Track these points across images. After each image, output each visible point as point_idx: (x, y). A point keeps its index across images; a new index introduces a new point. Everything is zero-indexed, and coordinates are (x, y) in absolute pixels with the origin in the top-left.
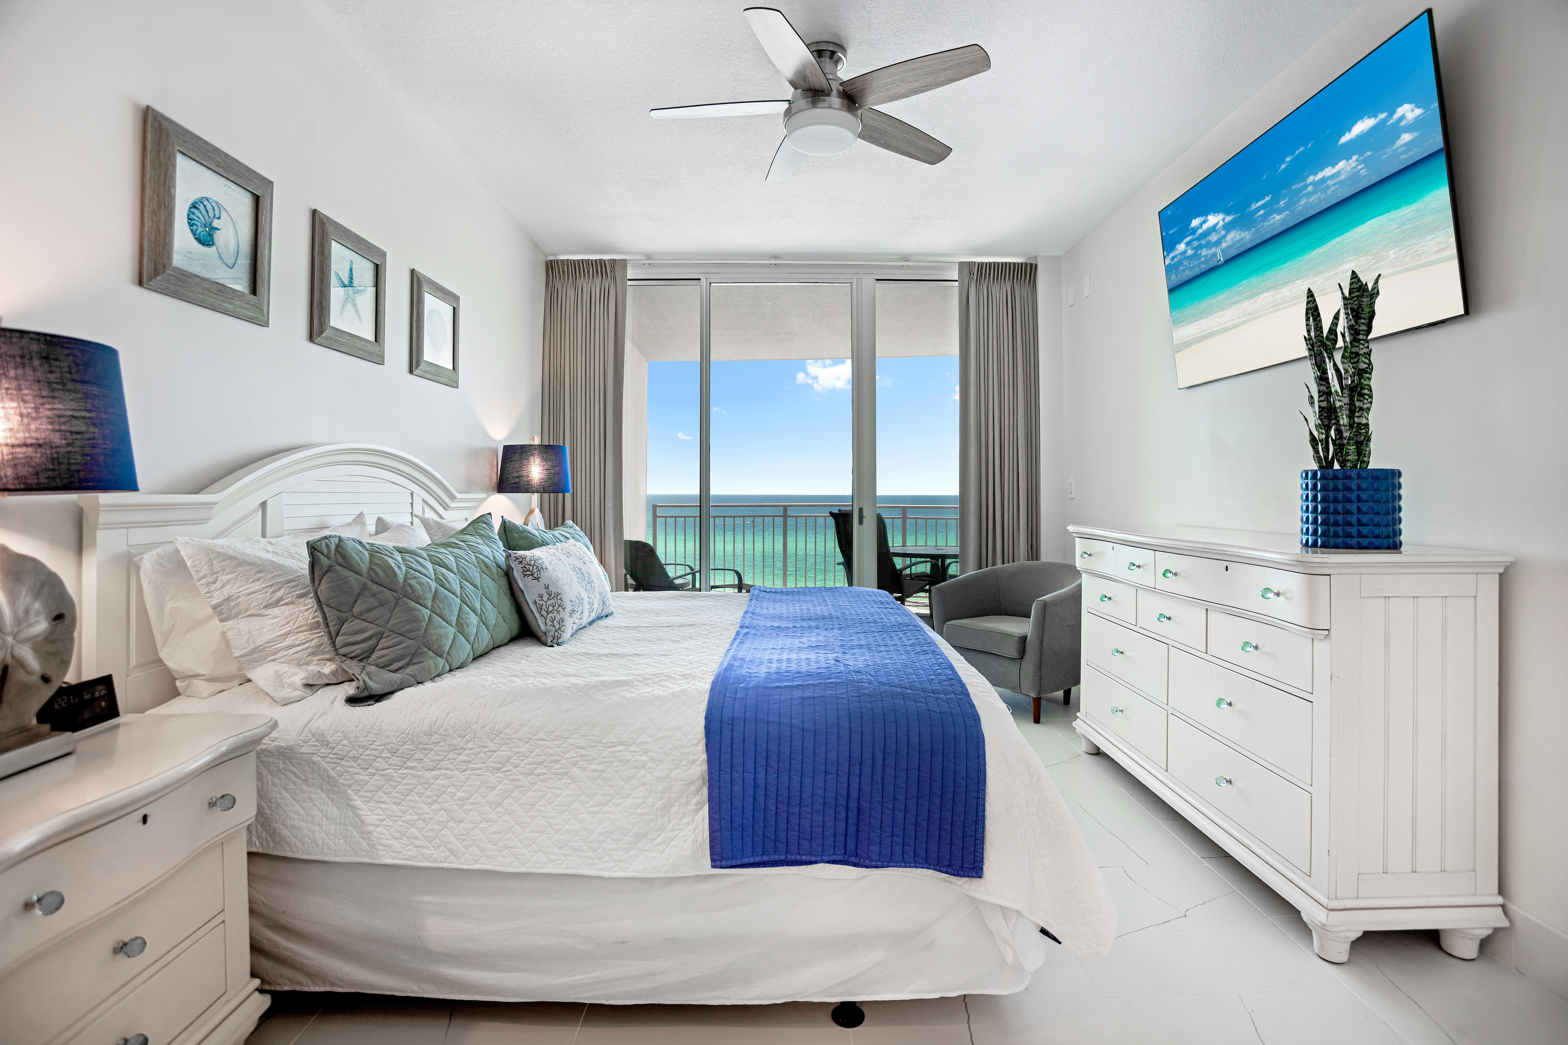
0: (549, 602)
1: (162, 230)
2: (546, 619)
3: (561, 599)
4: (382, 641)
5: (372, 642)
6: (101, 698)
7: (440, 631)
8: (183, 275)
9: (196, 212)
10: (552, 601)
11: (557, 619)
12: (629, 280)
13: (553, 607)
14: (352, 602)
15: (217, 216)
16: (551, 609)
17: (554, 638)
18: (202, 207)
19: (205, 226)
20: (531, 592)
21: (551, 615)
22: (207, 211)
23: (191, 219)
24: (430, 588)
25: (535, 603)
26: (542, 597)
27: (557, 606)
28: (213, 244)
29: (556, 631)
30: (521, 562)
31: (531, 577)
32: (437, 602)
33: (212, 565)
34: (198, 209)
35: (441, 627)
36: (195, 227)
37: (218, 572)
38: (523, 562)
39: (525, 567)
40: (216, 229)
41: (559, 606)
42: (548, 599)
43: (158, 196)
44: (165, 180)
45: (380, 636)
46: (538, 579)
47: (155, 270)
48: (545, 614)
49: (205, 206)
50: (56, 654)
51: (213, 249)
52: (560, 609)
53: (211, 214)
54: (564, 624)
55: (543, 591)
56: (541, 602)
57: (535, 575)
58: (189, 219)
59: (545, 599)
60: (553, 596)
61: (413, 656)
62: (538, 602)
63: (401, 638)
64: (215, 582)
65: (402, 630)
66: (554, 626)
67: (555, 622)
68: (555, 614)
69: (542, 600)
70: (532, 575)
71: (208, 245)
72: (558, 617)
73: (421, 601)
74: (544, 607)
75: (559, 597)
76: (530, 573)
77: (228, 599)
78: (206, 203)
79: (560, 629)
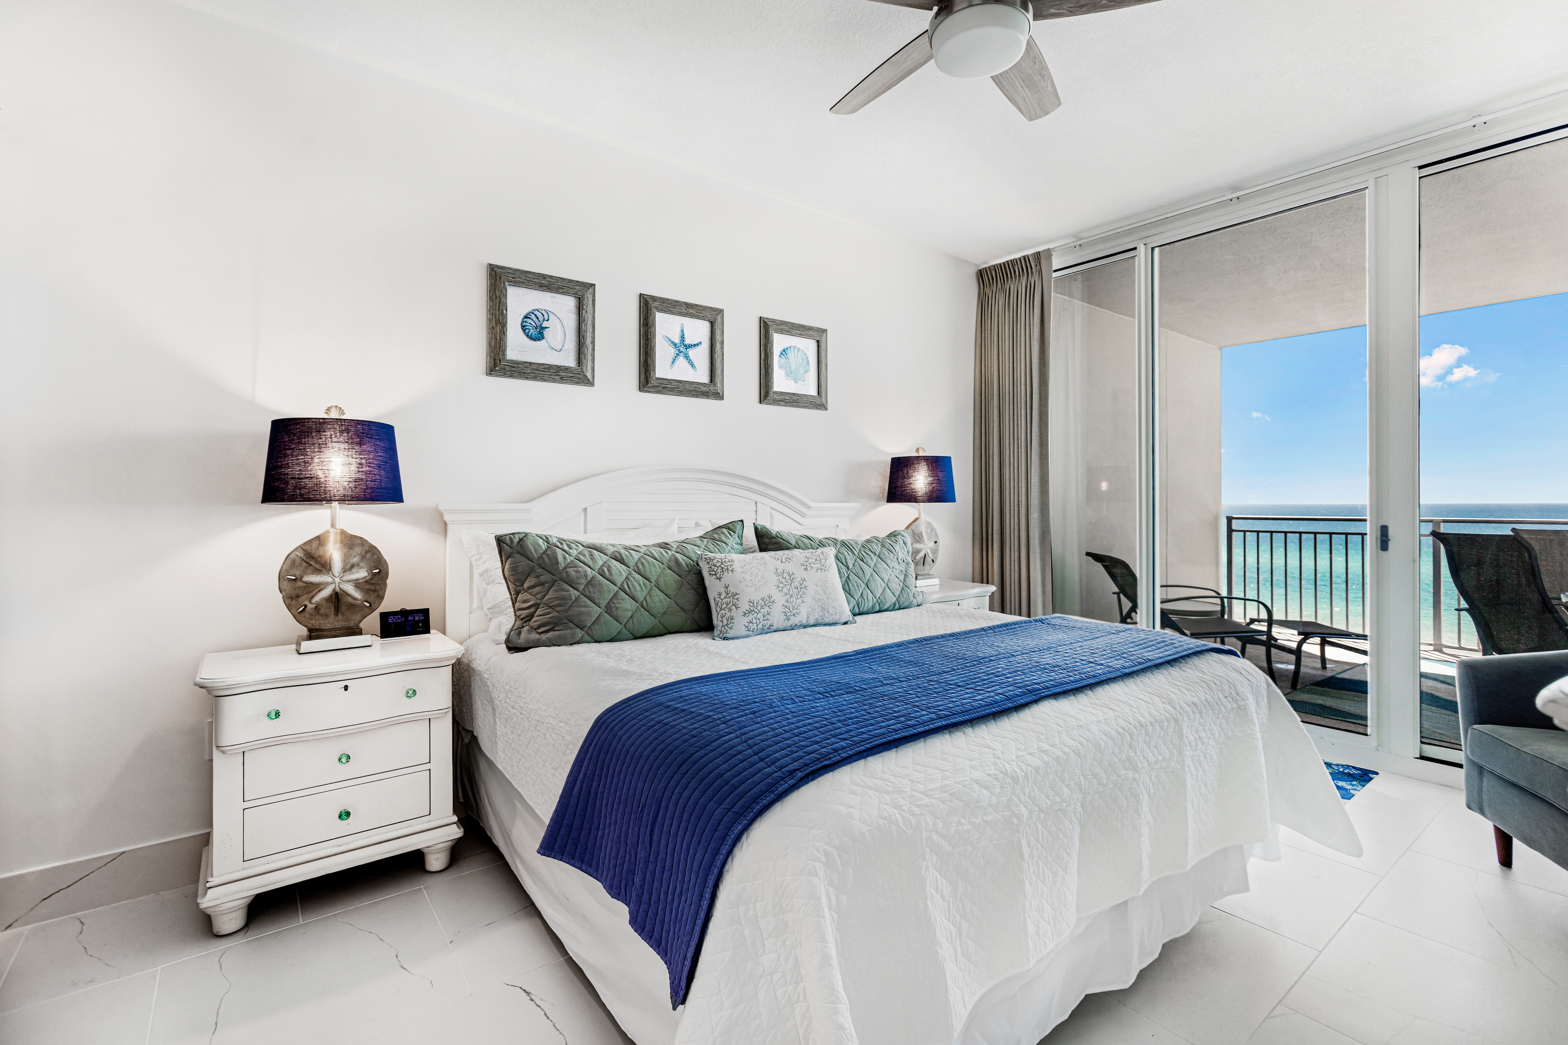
0: (725, 600)
1: (498, 338)
2: (718, 614)
3: (737, 599)
4: (538, 610)
5: (532, 610)
6: (419, 621)
7: (584, 609)
8: (515, 363)
9: (529, 321)
10: (728, 599)
11: (727, 616)
12: (1055, 271)
13: (727, 605)
14: (524, 579)
15: (546, 319)
16: (724, 606)
17: (721, 633)
18: (533, 317)
19: (536, 328)
20: (714, 588)
21: (723, 612)
22: (538, 318)
23: (524, 326)
24: (586, 576)
25: (715, 599)
26: (720, 595)
27: (731, 604)
28: (543, 338)
29: (723, 626)
30: (708, 563)
31: (714, 577)
32: (590, 586)
33: (479, 548)
34: (529, 318)
35: (586, 606)
36: (527, 331)
37: (482, 553)
38: (710, 563)
39: (711, 567)
40: (546, 328)
41: (733, 605)
42: (725, 598)
43: (495, 317)
44: (499, 306)
45: (537, 606)
46: (719, 579)
47: (494, 364)
48: (718, 609)
49: (535, 315)
50: (375, 591)
51: (544, 341)
52: (734, 608)
53: (541, 319)
54: (732, 621)
55: (722, 590)
56: (718, 599)
57: (718, 576)
58: (523, 327)
59: (722, 597)
60: (730, 595)
61: (556, 624)
62: (716, 599)
63: (551, 610)
64: (480, 558)
65: (551, 605)
66: (722, 622)
67: (724, 619)
68: (726, 612)
69: (720, 598)
70: (715, 575)
71: (539, 340)
72: (728, 615)
73: (573, 585)
74: (719, 604)
75: (736, 597)
76: (714, 573)
77: (486, 571)
78: (536, 313)
79: (727, 625)
